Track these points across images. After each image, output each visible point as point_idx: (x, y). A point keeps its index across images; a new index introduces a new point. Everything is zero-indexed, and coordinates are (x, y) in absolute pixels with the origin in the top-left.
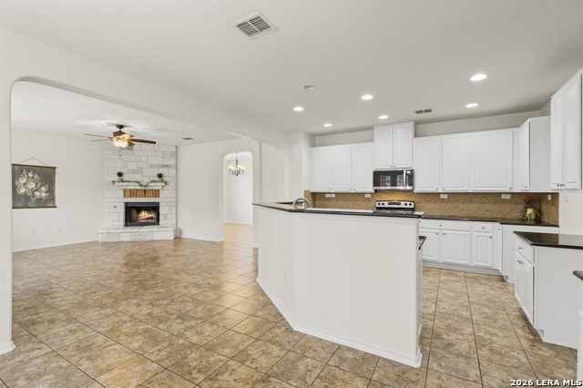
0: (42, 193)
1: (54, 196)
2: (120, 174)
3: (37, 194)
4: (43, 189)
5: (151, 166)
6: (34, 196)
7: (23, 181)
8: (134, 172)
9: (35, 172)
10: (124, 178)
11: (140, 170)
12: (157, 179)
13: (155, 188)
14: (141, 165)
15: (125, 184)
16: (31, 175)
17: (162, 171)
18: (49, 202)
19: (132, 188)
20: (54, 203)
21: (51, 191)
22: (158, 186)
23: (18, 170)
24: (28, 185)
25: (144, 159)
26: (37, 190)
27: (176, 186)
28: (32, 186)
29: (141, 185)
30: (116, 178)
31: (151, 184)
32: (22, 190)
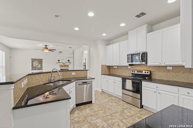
0: (39, 66)
2: (59, 61)
3: (38, 66)
4: (40, 65)
5: (66, 58)
6: (37, 67)
7: (35, 63)
8: (62, 60)
9: (37, 61)
10: (60, 61)
11: (63, 59)
12: (68, 62)
13: (67, 64)
14: (64, 57)
15: (60, 63)
16: (36, 61)
17: (69, 59)
19: (61, 64)
20: (42, 69)
21: (41, 66)
22: (68, 64)
23: (33, 60)
24: (36, 64)
25: (65, 55)
27: (73, 64)
28: (37, 64)
29: (63, 64)
30: (58, 62)
31: (66, 63)
32: (35, 65)
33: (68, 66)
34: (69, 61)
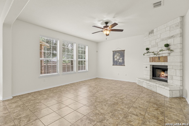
0: (121, 61)
1: (124, 61)
2: (147, 49)
3: (119, 60)
4: (121, 59)
5: (162, 40)
6: (118, 61)
7: (116, 56)
9: (119, 53)
10: (150, 51)
11: (156, 45)
12: (165, 48)
13: (164, 55)
14: (158, 40)
15: (150, 54)
16: (118, 54)
18: (122, 64)
19: (152, 56)
20: (124, 64)
21: (123, 59)
22: (165, 53)
23: (115, 53)
24: (117, 57)
25: (159, 36)
26: (119, 59)
28: (118, 58)
29: (155, 54)
30: (146, 51)
31: (160, 53)
32: (116, 59)
33: (165, 59)
34: (167, 45)
